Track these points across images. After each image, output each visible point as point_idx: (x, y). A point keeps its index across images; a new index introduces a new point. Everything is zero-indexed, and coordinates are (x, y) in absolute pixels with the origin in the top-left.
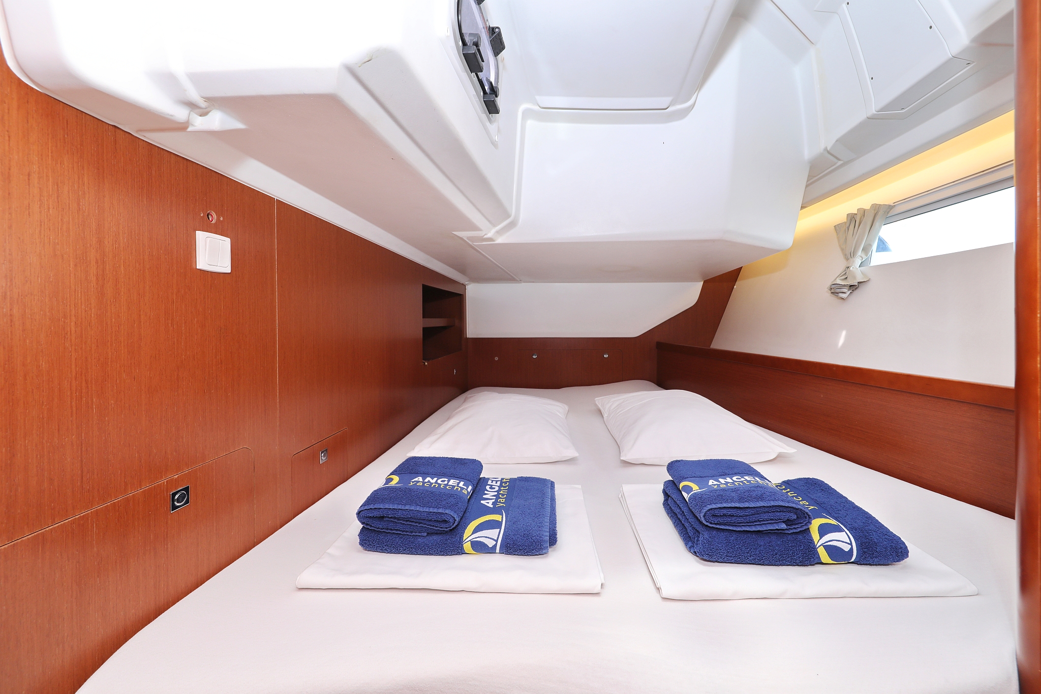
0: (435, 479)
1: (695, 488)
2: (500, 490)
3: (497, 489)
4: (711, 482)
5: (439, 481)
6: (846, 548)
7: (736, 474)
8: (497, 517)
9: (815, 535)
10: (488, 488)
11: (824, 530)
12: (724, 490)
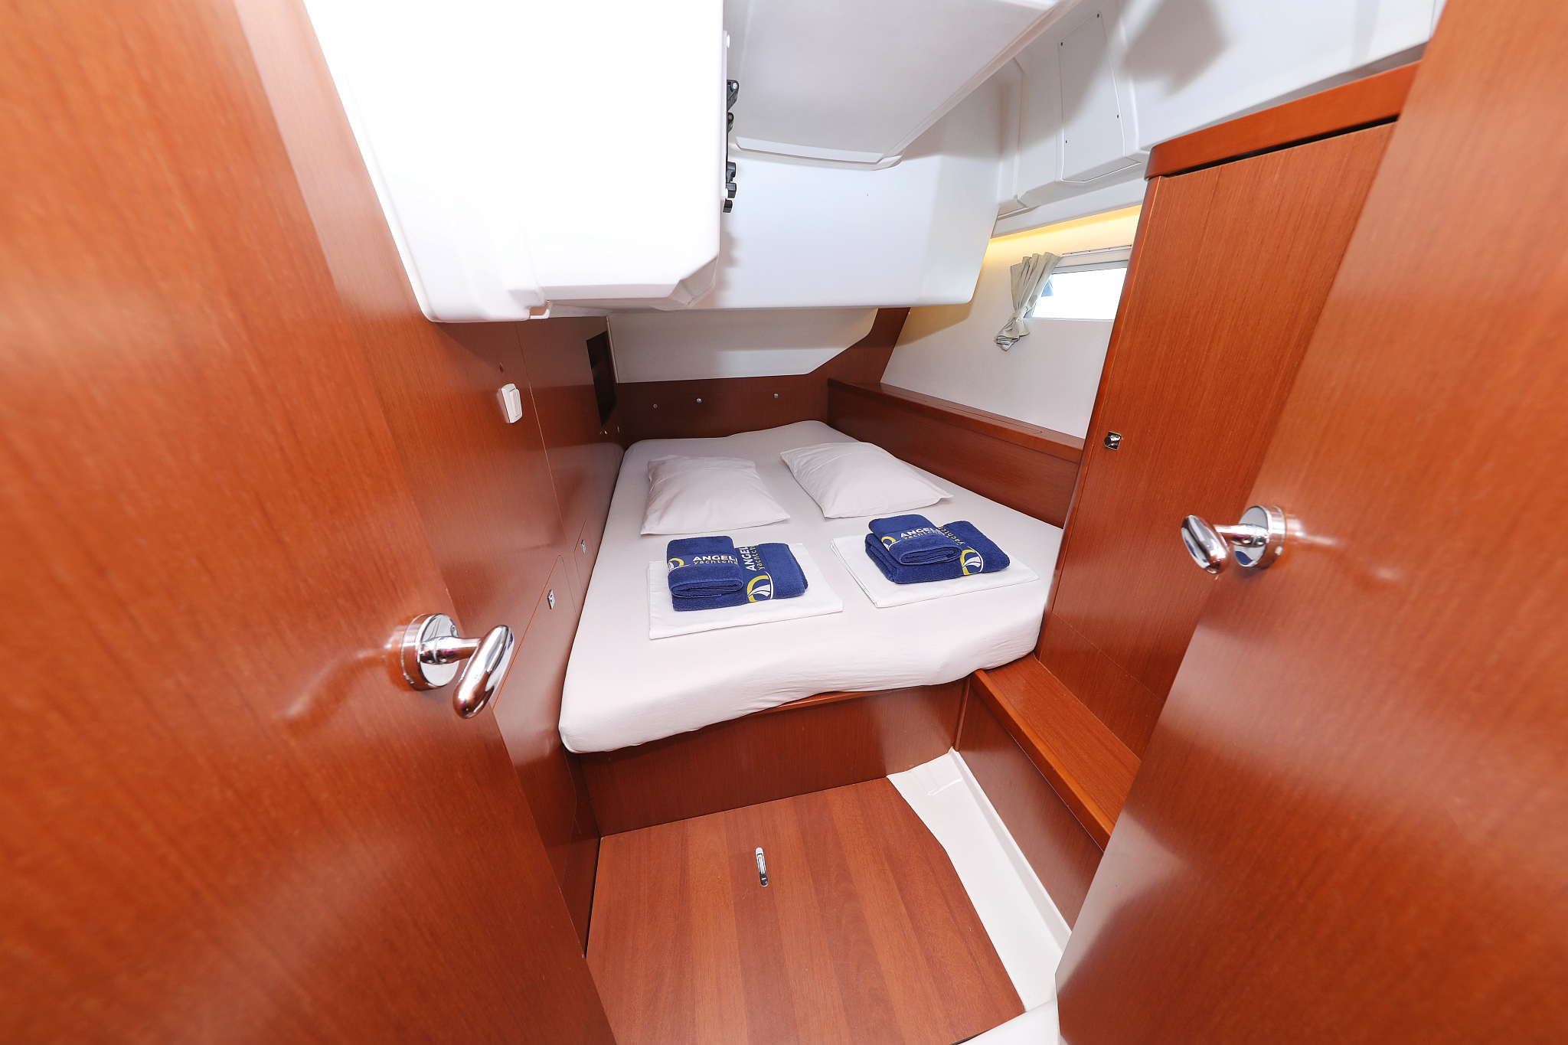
0: (709, 557)
1: (893, 540)
2: (752, 558)
3: (750, 557)
4: (902, 535)
5: (713, 558)
6: (978, 565)
7: (918, 527)
8: (765, 577)
9: (962, 560)
10: (743, 556)
11: (968, 557)
12: (912, 540)
